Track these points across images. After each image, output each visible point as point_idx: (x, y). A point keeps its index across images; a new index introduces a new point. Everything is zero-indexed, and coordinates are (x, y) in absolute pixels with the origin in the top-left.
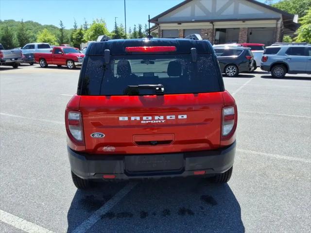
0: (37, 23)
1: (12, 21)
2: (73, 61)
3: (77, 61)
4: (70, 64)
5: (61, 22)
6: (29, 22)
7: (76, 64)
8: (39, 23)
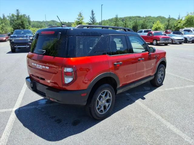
0: (164, 17)
1: (150, 17)
2: (157, 41)
3: (159, 41)
4: (155, 42)
5: (170, 16)
6: (159, 17)
7: (158, 42)
8: (165, 17)
